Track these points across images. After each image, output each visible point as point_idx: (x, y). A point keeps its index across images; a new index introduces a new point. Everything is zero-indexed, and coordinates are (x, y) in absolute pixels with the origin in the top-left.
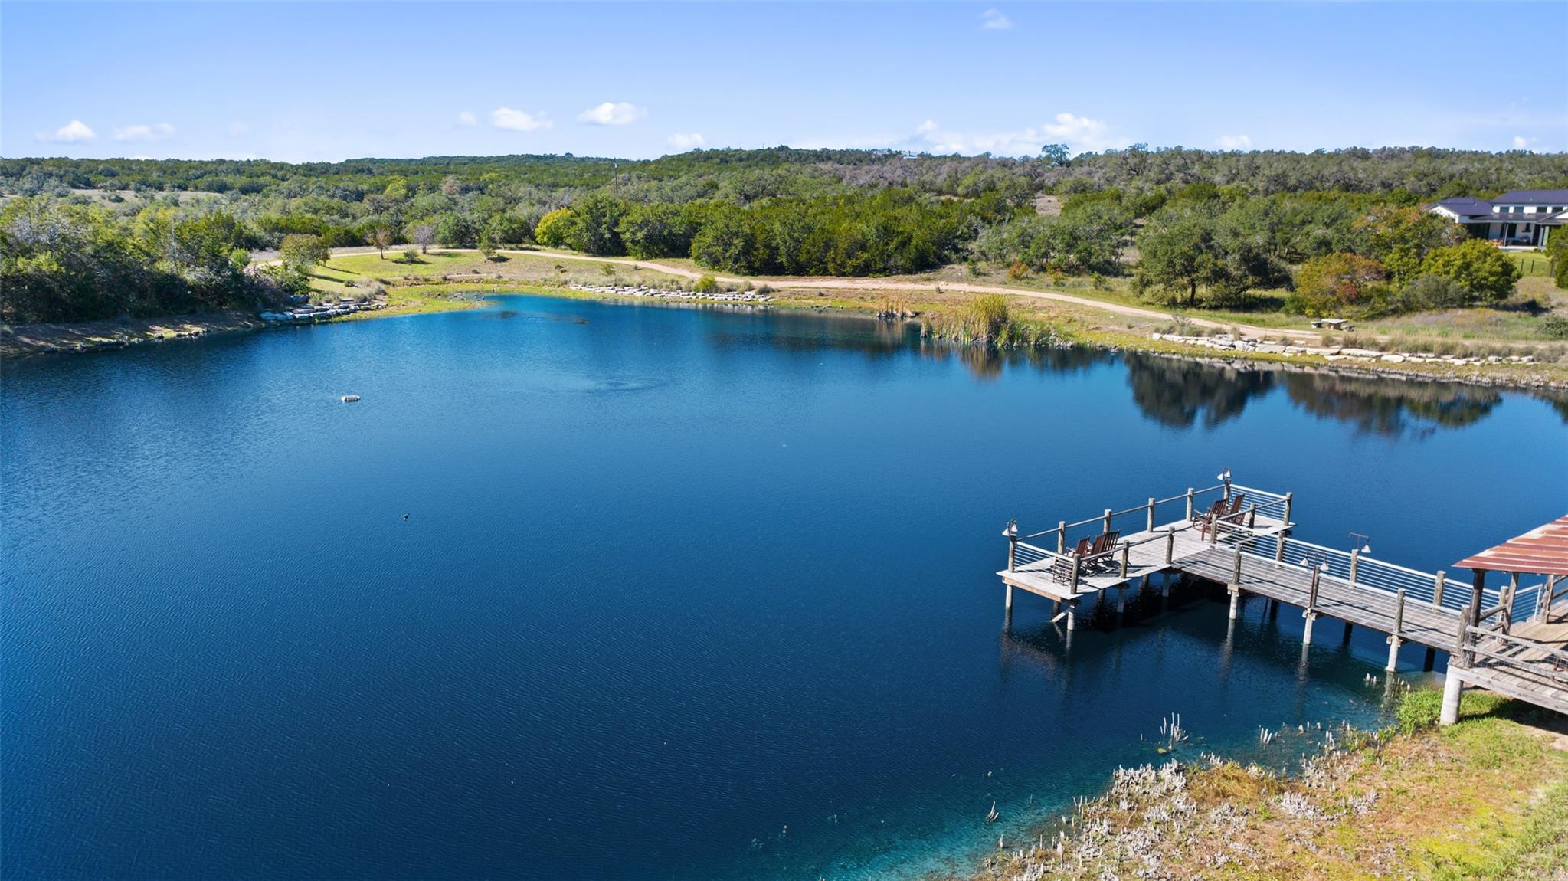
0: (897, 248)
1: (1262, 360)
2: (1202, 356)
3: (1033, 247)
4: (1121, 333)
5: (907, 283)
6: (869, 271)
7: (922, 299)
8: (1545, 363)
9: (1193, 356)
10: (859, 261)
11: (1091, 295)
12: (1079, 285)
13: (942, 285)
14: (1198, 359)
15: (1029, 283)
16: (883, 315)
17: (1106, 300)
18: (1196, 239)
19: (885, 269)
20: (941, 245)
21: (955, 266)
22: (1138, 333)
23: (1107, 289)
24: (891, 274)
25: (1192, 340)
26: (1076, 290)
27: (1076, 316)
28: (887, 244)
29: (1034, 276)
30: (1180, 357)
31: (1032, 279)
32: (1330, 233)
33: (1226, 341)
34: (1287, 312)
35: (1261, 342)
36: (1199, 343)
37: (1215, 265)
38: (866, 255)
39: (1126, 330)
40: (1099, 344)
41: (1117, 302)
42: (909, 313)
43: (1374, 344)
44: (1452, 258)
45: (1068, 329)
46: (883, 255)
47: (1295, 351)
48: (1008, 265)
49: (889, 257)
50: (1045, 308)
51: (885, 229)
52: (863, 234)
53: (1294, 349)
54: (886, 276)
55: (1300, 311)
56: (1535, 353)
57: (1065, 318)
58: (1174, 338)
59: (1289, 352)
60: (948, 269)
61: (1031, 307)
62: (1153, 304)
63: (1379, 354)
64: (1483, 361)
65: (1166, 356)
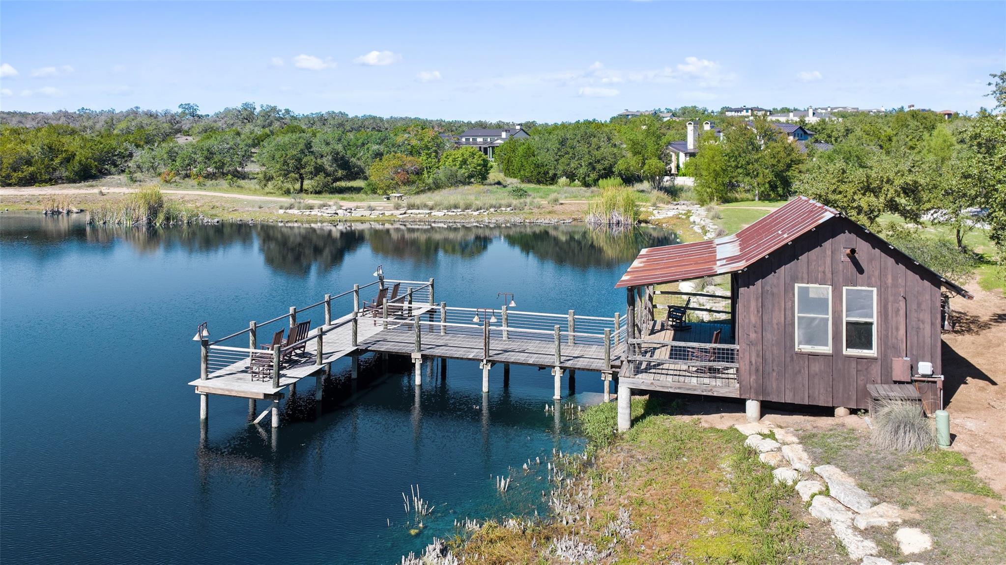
0: (61, 163)
1: (357, 221)
2: (316, 222)
3: (178, 160)
4: (254, 212)
5: (72, 189)
6: (35, 182)
7: (87, 200)
8: (519, 211)
9: (309, 222)
10: (25, 174)
11: (227, 191)
12: (217, 185)
13: (104, 190)
14: (313, 225)
15: (178, 186)
16: (49, 212)
17: (239, 193)
18: (301, 146)
19: (51, 180)
20: (102, 161)
21: (116, 177)
22: (267, 210)
23: (238, 186)
24: (56, 183)
25: (307, 212)
26: (214, 188)
27: (217, 204)
28: (52, 160)
29: (181, 181)
30: (300, 224)
31: (180, 183)
32: (382, 148)
33: (331, 210)
34: (366, 193)
35: (355, 210)
36: (313, 213)
37: (316, 163)
38: (31, 169)
39: (258, 209)
40: (239, 219)
41: (248, 194)
42: (75, 210)
43: (425, 206)
44: (457, 157)
45: (214, 212)
46: (48, 168)
47: (378, 214)
48: (160, 174)
49: (55, 170)
50: (192, 201)
51: (50, 148)
52: (28, 152)
53: (377, 213)
54: (52, 185)
55: (374, 191)
56: (512, 205)
57: (209, 206)
58: (295, 211)
59: (375, 215)
60: (108, 178)
61: (181, 200)
62: (275, 193)
63: (430, 211)
64: (488, 212)
65: (290, 225)
